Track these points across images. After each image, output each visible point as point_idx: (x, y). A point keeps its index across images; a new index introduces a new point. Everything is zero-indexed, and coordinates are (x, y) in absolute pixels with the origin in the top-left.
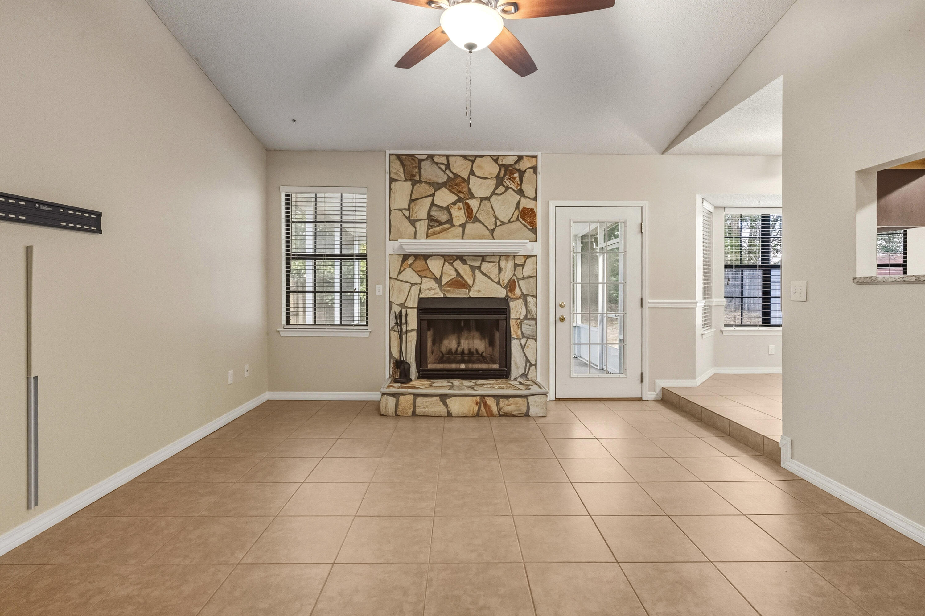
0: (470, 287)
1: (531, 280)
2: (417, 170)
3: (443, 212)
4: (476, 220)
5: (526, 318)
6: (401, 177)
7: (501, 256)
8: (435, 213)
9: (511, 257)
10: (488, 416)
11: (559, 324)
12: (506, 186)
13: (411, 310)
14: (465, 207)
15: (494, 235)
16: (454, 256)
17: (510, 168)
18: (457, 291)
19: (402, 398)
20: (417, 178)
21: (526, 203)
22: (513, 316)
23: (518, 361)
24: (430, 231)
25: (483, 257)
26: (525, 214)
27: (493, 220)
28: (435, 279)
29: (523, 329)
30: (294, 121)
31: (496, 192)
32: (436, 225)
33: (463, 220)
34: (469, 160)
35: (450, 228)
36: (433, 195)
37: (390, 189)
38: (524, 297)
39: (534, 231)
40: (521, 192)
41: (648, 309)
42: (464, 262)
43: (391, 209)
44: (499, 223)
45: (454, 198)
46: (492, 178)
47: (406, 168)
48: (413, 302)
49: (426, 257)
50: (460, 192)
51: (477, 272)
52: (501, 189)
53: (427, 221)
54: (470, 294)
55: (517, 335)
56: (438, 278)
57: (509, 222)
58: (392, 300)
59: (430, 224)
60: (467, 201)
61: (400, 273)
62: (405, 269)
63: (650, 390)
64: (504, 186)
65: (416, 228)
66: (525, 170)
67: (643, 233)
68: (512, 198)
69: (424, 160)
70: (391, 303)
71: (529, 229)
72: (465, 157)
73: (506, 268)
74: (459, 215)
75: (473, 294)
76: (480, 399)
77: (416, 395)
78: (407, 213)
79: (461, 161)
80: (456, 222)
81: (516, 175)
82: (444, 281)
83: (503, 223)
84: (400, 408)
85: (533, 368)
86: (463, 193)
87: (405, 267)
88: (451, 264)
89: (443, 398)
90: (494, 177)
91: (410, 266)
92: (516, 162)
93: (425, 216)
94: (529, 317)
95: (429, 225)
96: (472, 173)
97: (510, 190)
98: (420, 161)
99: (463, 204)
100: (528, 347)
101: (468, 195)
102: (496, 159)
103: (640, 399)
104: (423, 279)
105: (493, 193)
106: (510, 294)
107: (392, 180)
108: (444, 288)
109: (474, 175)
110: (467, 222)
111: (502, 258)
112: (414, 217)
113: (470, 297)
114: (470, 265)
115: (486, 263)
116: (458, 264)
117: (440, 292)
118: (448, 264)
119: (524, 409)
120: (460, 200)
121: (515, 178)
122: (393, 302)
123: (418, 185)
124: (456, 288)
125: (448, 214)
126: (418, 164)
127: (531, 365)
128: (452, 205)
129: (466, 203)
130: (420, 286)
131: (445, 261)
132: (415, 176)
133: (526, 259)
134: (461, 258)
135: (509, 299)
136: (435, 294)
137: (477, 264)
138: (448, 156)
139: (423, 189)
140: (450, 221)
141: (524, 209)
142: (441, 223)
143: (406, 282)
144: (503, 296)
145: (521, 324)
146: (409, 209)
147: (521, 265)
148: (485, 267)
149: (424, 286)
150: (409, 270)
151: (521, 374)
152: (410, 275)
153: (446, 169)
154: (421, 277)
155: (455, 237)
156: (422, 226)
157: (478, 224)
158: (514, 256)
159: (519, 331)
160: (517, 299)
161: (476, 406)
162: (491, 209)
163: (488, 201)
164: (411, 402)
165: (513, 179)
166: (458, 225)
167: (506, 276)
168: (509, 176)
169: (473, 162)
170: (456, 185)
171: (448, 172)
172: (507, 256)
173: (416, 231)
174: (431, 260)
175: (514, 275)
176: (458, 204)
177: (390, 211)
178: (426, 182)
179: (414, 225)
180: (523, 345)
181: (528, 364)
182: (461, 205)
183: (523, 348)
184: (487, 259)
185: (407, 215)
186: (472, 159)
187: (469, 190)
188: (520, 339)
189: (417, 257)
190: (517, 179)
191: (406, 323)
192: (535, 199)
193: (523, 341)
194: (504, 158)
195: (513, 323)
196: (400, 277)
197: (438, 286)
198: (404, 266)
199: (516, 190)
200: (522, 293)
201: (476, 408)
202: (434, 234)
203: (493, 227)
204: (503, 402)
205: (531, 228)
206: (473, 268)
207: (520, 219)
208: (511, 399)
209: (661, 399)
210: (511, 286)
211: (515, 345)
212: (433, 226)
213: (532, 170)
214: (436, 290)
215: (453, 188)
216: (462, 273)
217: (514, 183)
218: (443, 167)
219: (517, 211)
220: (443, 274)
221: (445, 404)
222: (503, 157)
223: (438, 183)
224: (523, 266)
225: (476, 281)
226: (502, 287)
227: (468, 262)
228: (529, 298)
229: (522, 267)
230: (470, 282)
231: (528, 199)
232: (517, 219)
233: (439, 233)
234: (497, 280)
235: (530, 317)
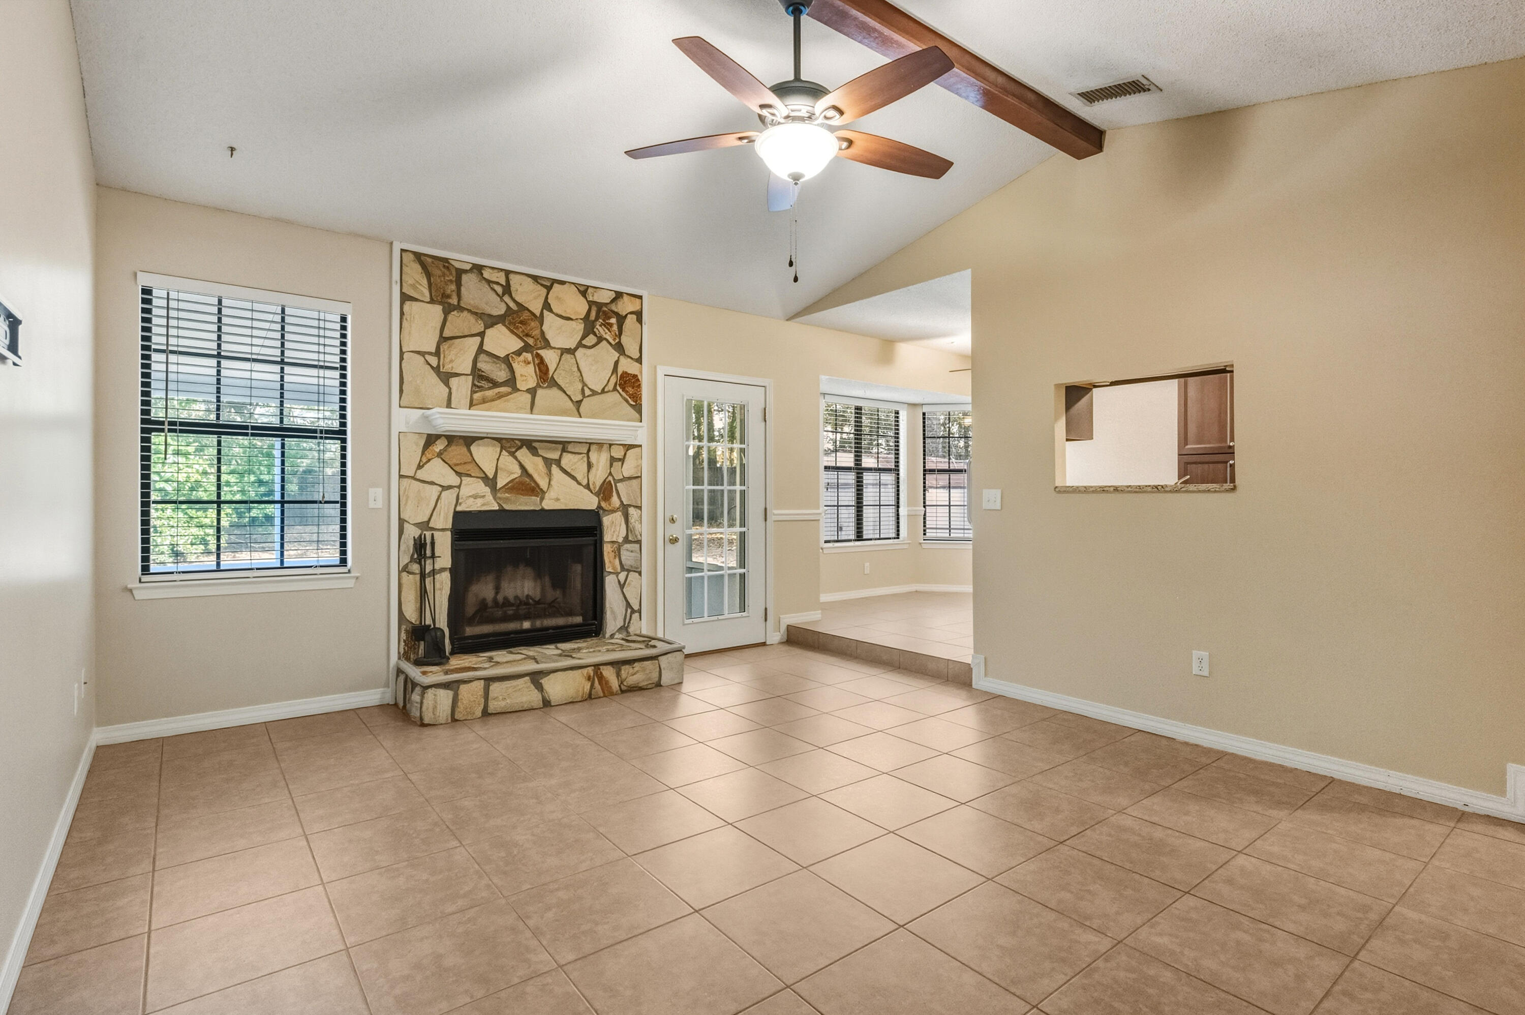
0: (543, 492)
1: (635, 482)
2: (453, 287)
3: (498, 365)
4: (554, 384)
5: (626, 540)
6: (423, 294)
7: (590, 444)
8: (485, 365)
9: (605, 447)
10: (605, 696)
11: (669, 547)
12: (598, 335)
13: (441, 533)
14: (537, 362)
15: (581, 410)
16: (517, 442)
17: (605, 309)
18: (523, 499)
19: (463, 688)
20: (454, 301)
21: (627, 366)
22: (607, 537)
23: (616, 609)
24: (476, 396)
25: (564, 445)
26: (625, 382)
27: (580, 386)
28: (485, 479)
29: (623, 558)
30: (232, 149)
31: (584, 342)
32: (487, 386)
33: (532, 383)
34: (542, 285)
35: (511, 393)
36: (482, 335)
37: (402, 314)
38: (624, 509)
39: (638, 408)
40: (619, 348)
41: (773, 523)
42: (534, 451)
43: (404, 350)
44: (587, 392)
45: (517, 344)
46: (577, 319)
47: (432, 279)
48: (444, 520)
49: (469, 441)
50: (527, 335)
51: (554, 469)
52: (591, 340)
53: (471, 377)
54: (543, 504)
55: (614, 568)
56: (491, 477)
57: (603, 391)
58: (404, 516)
59: (477, 383)
60: (539, 352)
61: (420, 467)
62: (429, 460)
63: (775, 630)
64: (595, 334)
65: (450, 389)
66: (626, 315)
67: (767, 422)
68: (607, 354)
69: (466, 271)
70: (402, 522)
71: (631, 405)
72: (535, 278)
73: (598, 462)
74: (526, 374)
75: (548, 504)
76: (593, 670)
77: (489, 680)
78: (434, 361)
79: (529, 284)
80: (521, 385)
81: (613, 320)
82: (501, 483)
83: (594, 393)
85: (636, 615)
86: (533, 337)
87: (430, 456)
88: (512, 454)
89: (536, 678)
90: (581, 319)
91: (440, 455)
92: (613, 301)
93: (467, 367)
94: (630, 538)
95: (473, 385)
96: (547, 306)
97: (604, 342)
98: (460, 272)
99: (532, 355)
100: (629, 584)
101: (540, 341)
102: (584, 291)
103: (764, 644)
104: (463, 478)
105: (580, 345)
106: (603, 504)
107: (405, 298)
108: (499, 495)
109: (551, 310)
110: (538, 386)
111: (593, 447)
112: (447, 368)
113: (543, 510)
114: (545, 459)
115: (569, 454)
116: (523, 454)
117: (493, 501)
118: (507, 454)
119: (655, 676)
120: (526, 348)
121: (611, 325)
122: (406, 519)
123: (455, 313)
124: (522, 494)
125: (507, 370)
126: (456, 277)
127: (633, 611)
128: (513, 356)
129: (538, 355)
130: (458, 490)
131: (502, 448)
132: (449, 297)
133: (627, 450)
134: (530, 444)
135: (601, 512)
136: (483, 505)
137: (555, 455)
138: (508, 273)
139: (460, 322)
140: (511, 382)
141: (625, 374)
142: (495, 384)
143: (432, 483)
144: (594, 506)
145: (619, 550)
146: (437, 353)
147: (619, 460)
148: (568, 461)
149: (465, 491)
150: (437, 462)
151: (619, 627)
152: (438, 471)
153: (504, 294)
154: (459, 474)
155: (519, 410)
156: (462, 387)
157: (555, 391)
158: (610, 445)
159: (617, 562)
160: (613, 511)
161: (587, 682)
162: (576, 369)
163: (572, 356)
164: (481, 692)
165: (609, 326)
166: (525, 390)
167: (598, 476)
168: (603, 321)
169: (549, 289)
170: (521, 322)
171: (507, 298)
172: (600, 445)
173: (450, 394)
174: (479, 445)
175: (610, 474)
176: (524, 354)
177: (402, 353)
178: (469, 311)
179: (447, 384)
180: (622, 582)
181: (629, 611)
182: (529, 356)
183: (622, 586)
184: (570, 448)
185: (435, 364)
186: (549, 285)
187: (543, 333)
188: (617, 574)
189: (451, 439)
190: (615, 328)
191: (433, 556)
192: (639, 360)
193: (622, 576)
194: (595, 292)
195: (607, 549)
196: (421, 474)
197: (489, 490)
198: (428, 455)
199: (613, 343)
200: (622, 502)
201: (588, 686)
202: (484, 401)
203: (579, 397)
204: (625, 670)
205: (634, 404)
206: (548, 462)
207: (618, 388)
208: (636, 664)
209: (786, 639)
210: (606, 491)
211: (610, 583)
212: (482, 387)
213: (634, 317)
214: (487, 497)
215: (517, 328)
216: (531, 470)
217: (610, 332)
218: (499, 290)
219: (614, 376)
220: (499, 471)
221: (540, 688)
222: (595, 290)
223: (490, 316)
224: (622, 460)
225: (552, 483)
226: (592, 492)
227: (540, 452)
228: (632, 511)
229: (620, 463)
230: (543, 484)
231: (629, 360)
232: (615, 389)
233: (493, 400)
234: (585, 482)
235: (632, 539)
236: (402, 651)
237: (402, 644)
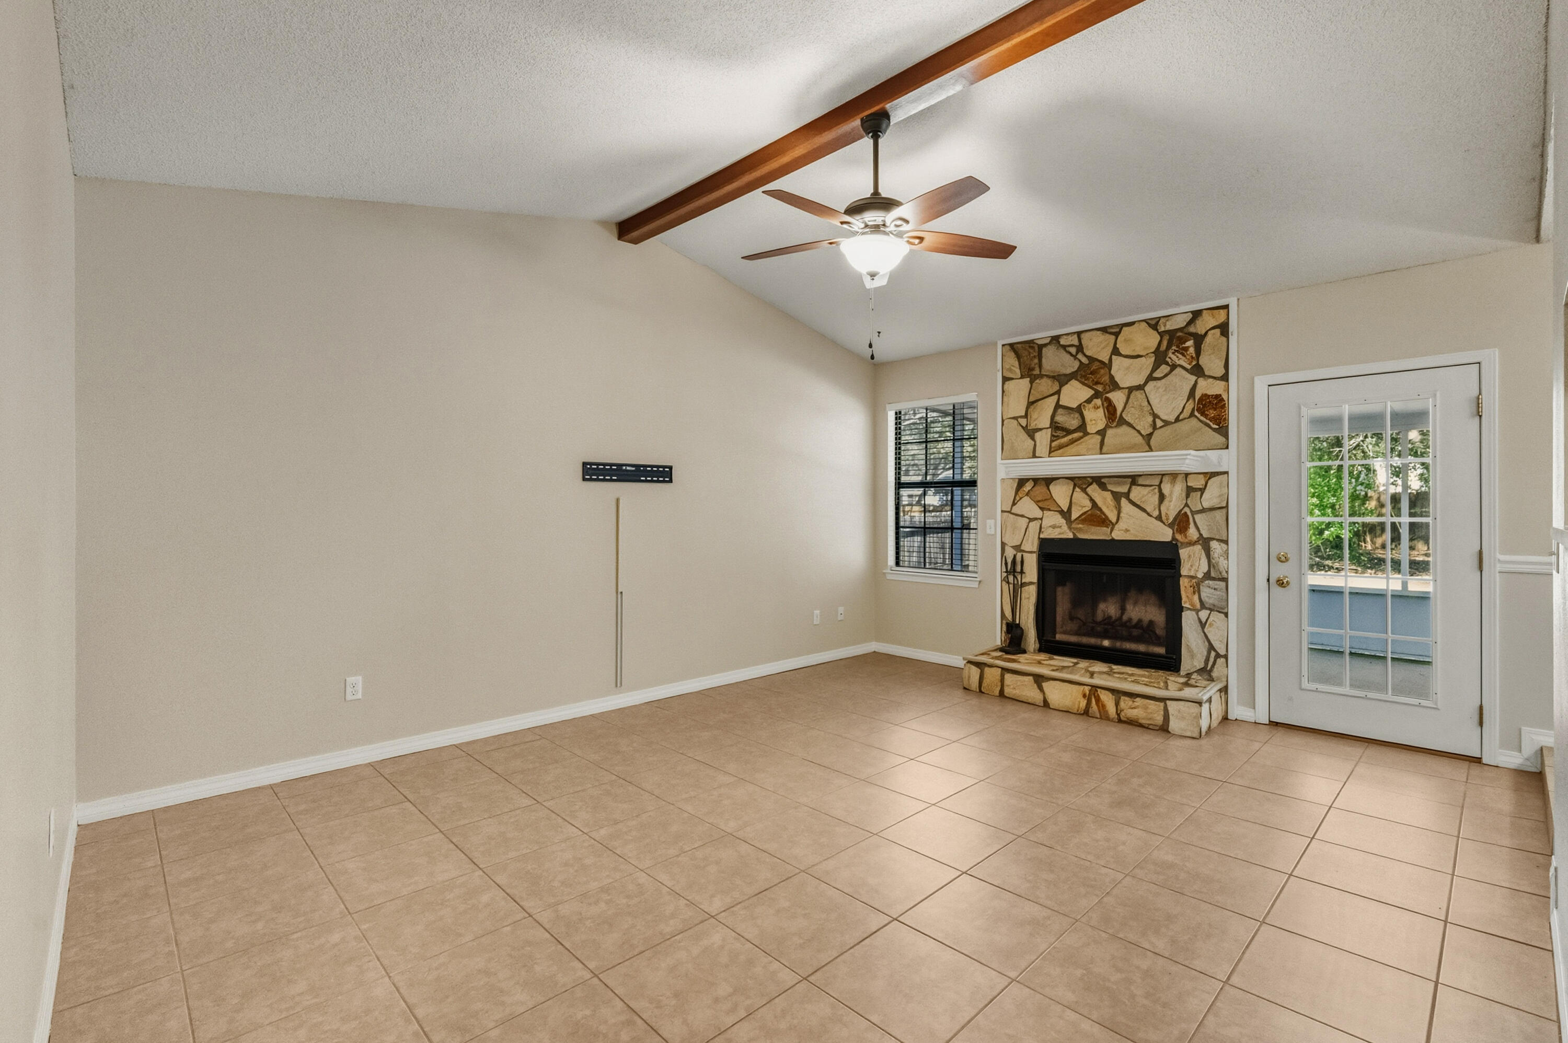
0: (1113, 525)
1: (1219, 515)
2: (1036, 361)
3: (1072, 415)
4: (1122, 422)
5: (1207, 576)
6: (1015, 373)
7: (1163, 475)
8: (1060, 418)
9: (1180, 478)
10: (1101, 718)
11: (1276, 590)
12: (1171, 364)
13: (1029, 555)
14: (1106, 405)
15: (1152, 442)
16: (1089, 479)
17: (1179, 334)
18: (1094, 529)
19: (987, 670)
20: (1037, 372)
21: (1207, 387)
22: (1184, 572)
23: (1193, 645)
24: (1054, 444)
25: (1134, 479)
26: (1204, 406)
27: (1150, 419)
28: (1061, 512)
29: (1203, 595)
30: (879, 333)
31: (1155, 375)
32: (1062, 435)
33: (1101, 425)
34: (1111, 333)
35: (1081, 438)
36: (1058, 393)
37: (1003, 391)
38: (1205, 543)
39: (1223, 431)
40: (1198, 371)
41: (1498, 574)
42: (1103, 487)
43: (1004, 418)
44: (1159, 423)
45: (1087, 393)
46: (1147, 354)
47: (1021, 360)
48: (1032, 545)
49: (1048, 481)
50: (1097, 383)
51: (1124, 501)
52: (1164, 369)
53: (1050, 429)
54: (1113, 534)
55: (1192, 605)
56: (1066, 510)
57: (1177, 420)
58: (1005, 540)
59: (1054, 434)
60: (1107, 395)
61: (1014, 504)
62: (1021, 499)
63: (1505, 745)
64: (1167, 364)
65: (1035, 442)
66: (1206, 333)
67: (1483, 417)
68: (1183, 381)
69: (1045, 345)
70: (1003, 545)
71: (1214, 430)
72: (1104, 330)
73: (1171, 493)
74: (1096, 418)
75: (1118, 535)
76: (1090, 691)
77: (1005, 670)
78: (1023, 422)
79: (1100, 337)
80: (1091, 428)
81: (1190, 343)
82: (1075, 515)
83: (1167, 423)
84: (984, 684)
85: (1221, 661)
86: (1102, 384)
87: (1021, 496)
88: (1084, 490)
89: (1039, 679)
90: (1152, 353)
91: (1027, 494)
92: (1191, 322)
93: (1045, 422)
94: (1213, 574)
95: (1052, 436)
96: (1116, 351)
97: (1178, 370)
98: (1041, 347)
99: (1101, 400)
100: (1211, 625)
101: (1109, 386)
102: (1153, 324)
103: (1478, 760)
104: (1045, 512)
105: (1150, 378)
106: (1178, 537)
107: (1005, 379)
108: (1074, 526)
109: (1119, 354)
110: (1107, 427)
111: (1166, 479)
112: (1032, 426)
113: (1113, 540)
114: (1112, 492)
115: (1139, 487)
116: (1094, 490)
117: (1068, 531)
118: (1080, 490)
119: (1159, 719)
120: (1097, 395)
121: (1186, 349)
122: (1007, 542)
123: (1037, 381)
124: (1093, 525)
125: (1079, 418)
126: (1039, 351)
127: (1218, 656)
128: (1085, 404)
129: (1108, 400)
130: (1040, 521)
131: (1075, 486)
132: (1033, 369)
133: (1209, 479)
134: (1099, 481)
135: (1179, 544)
136: (1060, 534)
137: (1124, 489)
138: (1079, 334)
139: (1045, 386)
140: (1082, 428)
141: (1205, 397)
142: (1068, 432)
143: (1022, 516)
144: (1168, 538)
145: (1198, 585)
146: (1026, 416)
147: (1200, 489)
148: (1137, 493)
149: (1046, 523)
150: (1026, 499)
151: (1198, 668)
152: (1028, 507)
153: (1077, 353)
154: (1042, 509)
155: (1089, 452)
156: (1043, 438)
157: (1124, 429)
158: (1187, 475)
159: (1196, 597)
160: (1191, 544)
161: (1083, 699)
162: (1146, 403)
163: (1142, 391)
164: (999, 678)
165: (1183, 351)
166: (1094, 432)
167: (1172, 508)
168: (1177, 347)
169: (1117, 335)
170: (1092, 373)
171: (1080, 356)
172: (1174, 476)
173: (1035, 445)
174: (1056, 485)
175: (1187, 505)
176: (1095, 400)
177: (1003, 421)
178: (1048, 376)
179: (1033, 439)
180: (1204, 620)
181: (1213, 654)
182: (1098, 402)
183: (1203, 625)
184: (1141, 481)
185: (1024, 425)
186: (1114, 331)
187: (1112, 378)
188: (1197, 611)
189: (1036, 481)
190: (1192, 350)
191: (1022, 572)
192: (1225, 378)
193: (1204, 614)
194: (1167, 320)
195: (1184, 583)
196: (1015, 510)
197: (1065, 522)
198: (1020, 494)
199: (1189, 367)
200: (1201, 535)
201: (1083, 703)
202: (1060, 447)
203: (1150, 430)
204: (1125, 702)
205: (1217, 427)
206: (1117, 496)
207: (1196, 413)
208: (1138, 699)
209: (1538, 771)
210: (1181, 522)
211: (1188, 621)
212: (1058, 436)
213: (1218, 331)
214: (1063, 527)
215: (1087, 379)
216: (1100, 504)
217: (1185, 356)
218: (1073, 350)
219: (1191, 401)
220: (1073, 505)
221: (1041, 688)
222: (1167, 319)
223: (1065, 375)
224: (1202, 490)
225: (1122, 515)
226: (1164, 523)
227: (1110, 487)
228: (1214, 545)
229: (1199, 493)
230: (1112, 517)
231: (1211, 380)
232: (1192, 415)
233: (1067, 446)
234: (1156, 513)
235: (1216, 576)
236: (1003, 639)
237: (1003, 634)
